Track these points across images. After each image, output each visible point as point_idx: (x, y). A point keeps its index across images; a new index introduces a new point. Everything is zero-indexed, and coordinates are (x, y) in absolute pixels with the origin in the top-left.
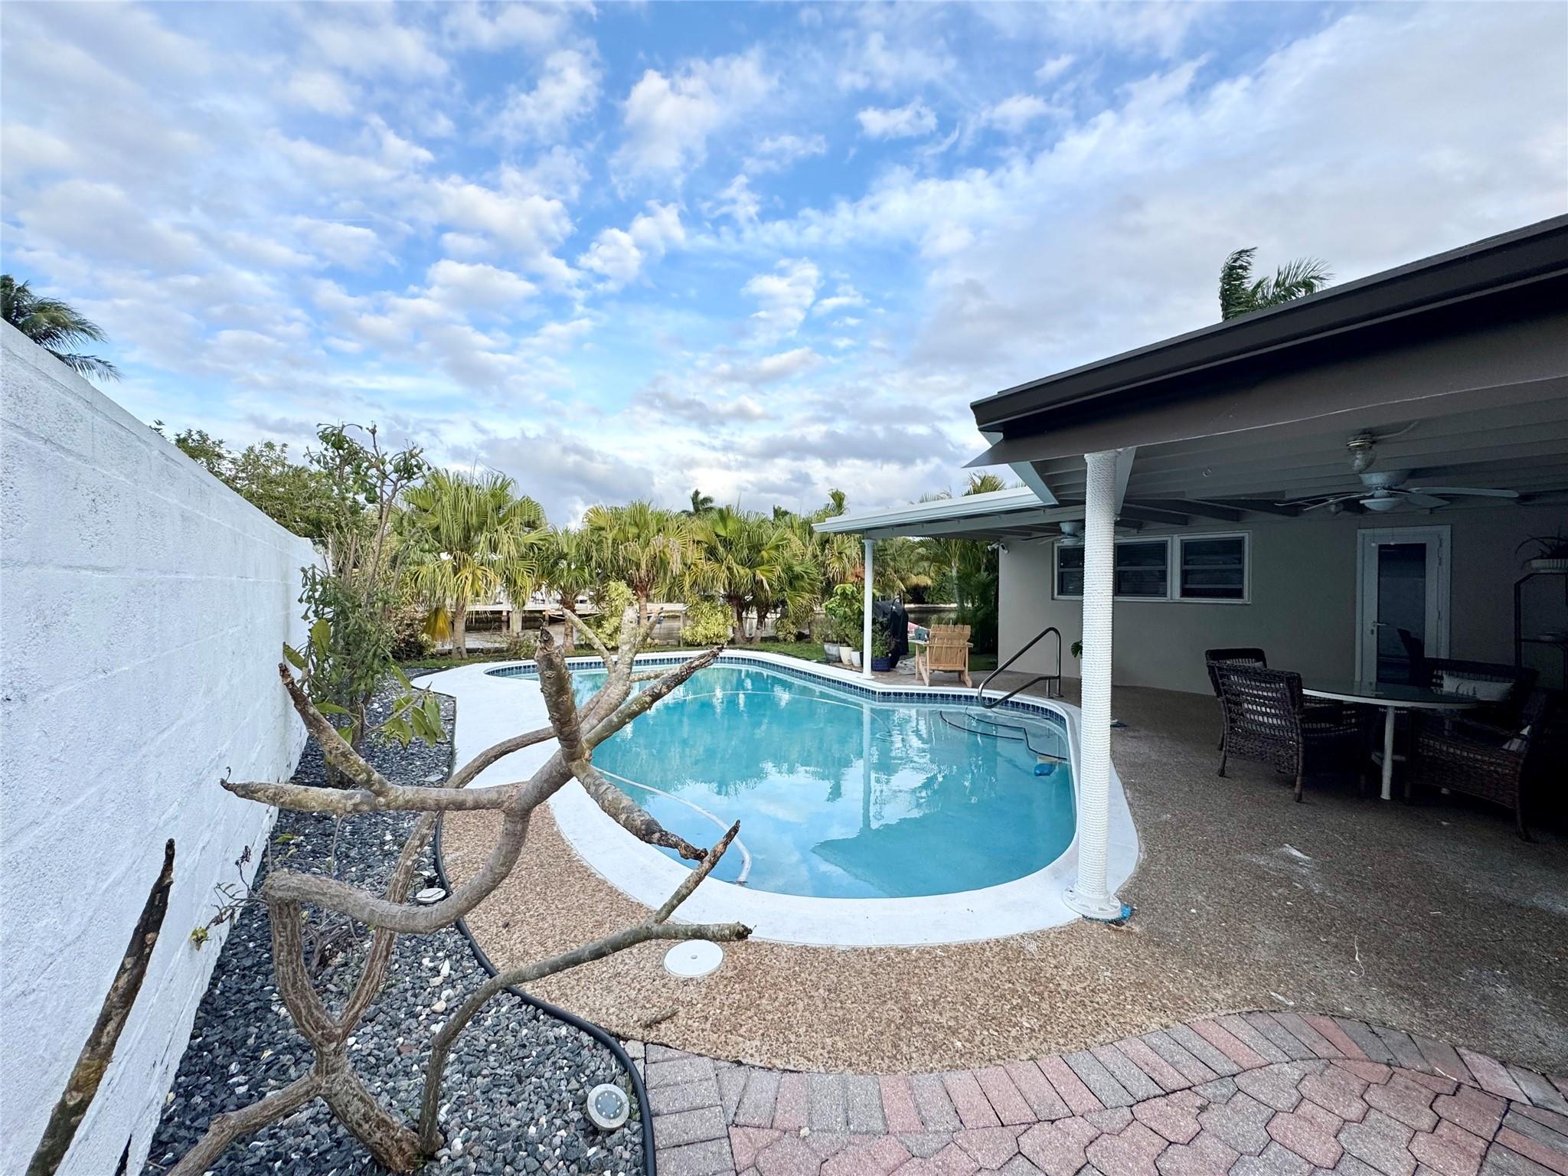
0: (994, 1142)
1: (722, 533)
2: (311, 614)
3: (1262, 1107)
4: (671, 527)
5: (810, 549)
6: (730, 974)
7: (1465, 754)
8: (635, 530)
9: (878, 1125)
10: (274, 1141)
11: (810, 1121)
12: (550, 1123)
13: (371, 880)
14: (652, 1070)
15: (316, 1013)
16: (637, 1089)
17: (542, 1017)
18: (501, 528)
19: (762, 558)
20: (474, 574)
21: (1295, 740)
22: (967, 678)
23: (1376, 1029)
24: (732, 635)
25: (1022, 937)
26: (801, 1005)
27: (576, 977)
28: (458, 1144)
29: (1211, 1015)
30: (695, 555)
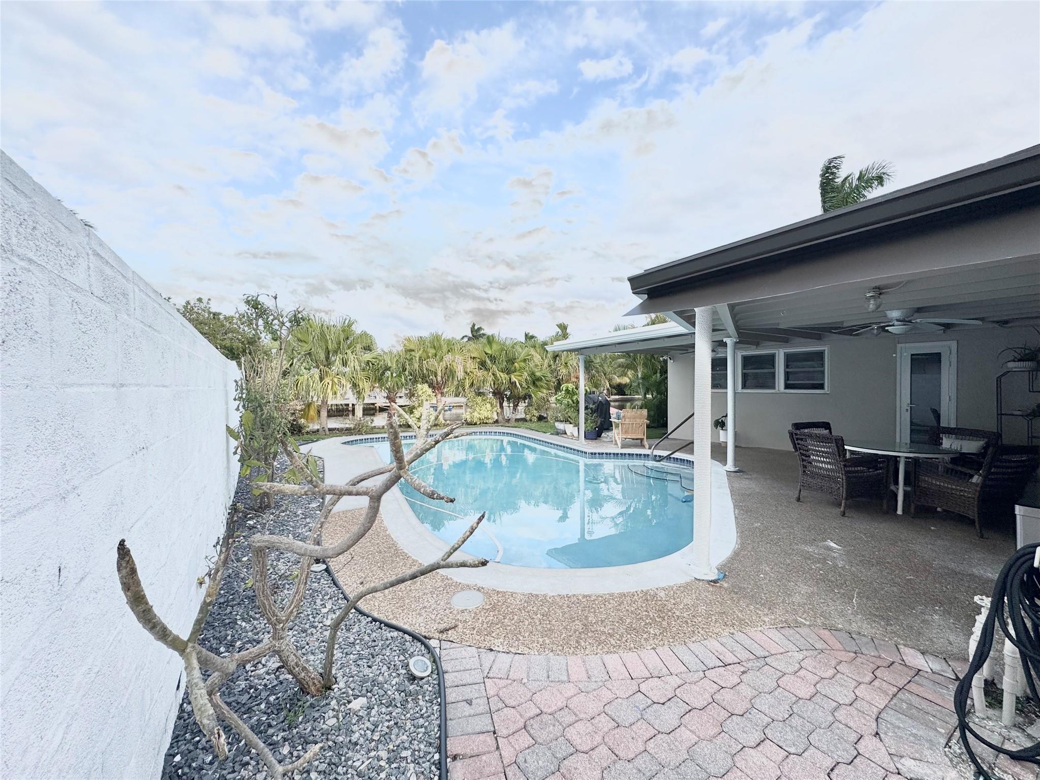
0: (626, 687)
1: (489, 352)
2: (241, 407)
3: (777, 672)
4: (456, 349)
5: (546, 361)
6: (487, 607)
7: (946, 485)
8: (433, 351)
9: (565, 678)
10: (248, 681)
11: (528, 676)
12: (390, 675)
13: (283, 560)
14: (443, 653)
15: (273, 608)
16: (435, 661)
17: (384, 628)
18: (349, 352)
19: (515, 367)
20: (332, 380)
21: (841, 478)
22: (646, 443)
23: (853, 636)
24: (496, 418)
25: (657, 589)
26: (527, 623)
27: (402, 608)
28: (342, 685)
29: (760, 629)
30: (472, 366)
